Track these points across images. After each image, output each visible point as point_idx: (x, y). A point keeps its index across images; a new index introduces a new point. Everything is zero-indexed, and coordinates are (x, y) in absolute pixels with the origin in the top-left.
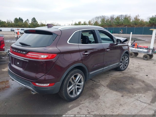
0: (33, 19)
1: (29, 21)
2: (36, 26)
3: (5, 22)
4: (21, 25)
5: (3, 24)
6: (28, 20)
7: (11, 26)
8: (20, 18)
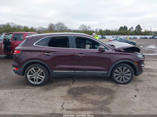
0: (137, 26)
1: (133, 29)
2: (137, 33)
3: (110, 30)
4: (123, 33)
5: (108, 32)
6: (132, 27)
7: (114, 34)
8: (125, 26)
